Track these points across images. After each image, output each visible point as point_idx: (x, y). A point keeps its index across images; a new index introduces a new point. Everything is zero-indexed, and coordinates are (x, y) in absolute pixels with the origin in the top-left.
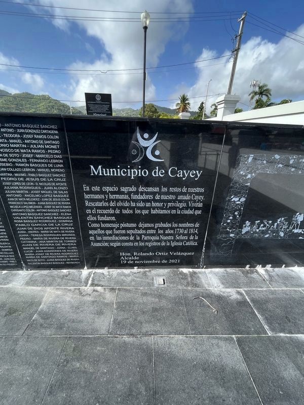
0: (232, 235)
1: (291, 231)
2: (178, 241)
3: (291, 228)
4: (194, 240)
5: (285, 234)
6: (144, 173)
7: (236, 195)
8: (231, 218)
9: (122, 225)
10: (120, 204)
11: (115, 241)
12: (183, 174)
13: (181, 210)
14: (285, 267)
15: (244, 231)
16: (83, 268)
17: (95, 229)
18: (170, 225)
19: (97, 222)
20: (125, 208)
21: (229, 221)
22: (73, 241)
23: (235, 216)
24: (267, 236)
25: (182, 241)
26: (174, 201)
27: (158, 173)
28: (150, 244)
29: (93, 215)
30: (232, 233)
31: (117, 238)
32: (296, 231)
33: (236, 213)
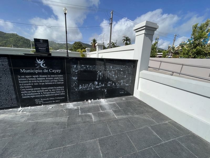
0: (76, 90)
1: (95, 87)
2: (57, 93)
3: (95, 86)
4: (64, 93)
5: (94, 88)
6: (41, 71)
7: (74, 77)
8: (74, 84)
9: (35, 89)
10: (33, 82)
11: (32, 95)
12: (54, 71)
13: (56, 82)
14: (98, 99)
15: (80, 88)
16: (19, 107)
17: (24, 91)
18: (53, 88)
19: (24, 88)
20: (35, 83)
21: (74, 85)
22: (14, 96)
23: (75, 84)
24: (88, 89)
25: (59, 93)
26: (53, 80)
27: (46, 71)
28: (47, 95)
29: (22, 86)
30: (76, 89)
31: (33, 94)
32: (97, 87)
33: (75, 82)
